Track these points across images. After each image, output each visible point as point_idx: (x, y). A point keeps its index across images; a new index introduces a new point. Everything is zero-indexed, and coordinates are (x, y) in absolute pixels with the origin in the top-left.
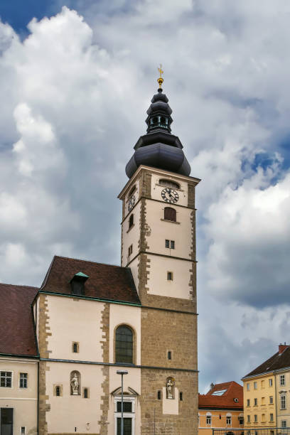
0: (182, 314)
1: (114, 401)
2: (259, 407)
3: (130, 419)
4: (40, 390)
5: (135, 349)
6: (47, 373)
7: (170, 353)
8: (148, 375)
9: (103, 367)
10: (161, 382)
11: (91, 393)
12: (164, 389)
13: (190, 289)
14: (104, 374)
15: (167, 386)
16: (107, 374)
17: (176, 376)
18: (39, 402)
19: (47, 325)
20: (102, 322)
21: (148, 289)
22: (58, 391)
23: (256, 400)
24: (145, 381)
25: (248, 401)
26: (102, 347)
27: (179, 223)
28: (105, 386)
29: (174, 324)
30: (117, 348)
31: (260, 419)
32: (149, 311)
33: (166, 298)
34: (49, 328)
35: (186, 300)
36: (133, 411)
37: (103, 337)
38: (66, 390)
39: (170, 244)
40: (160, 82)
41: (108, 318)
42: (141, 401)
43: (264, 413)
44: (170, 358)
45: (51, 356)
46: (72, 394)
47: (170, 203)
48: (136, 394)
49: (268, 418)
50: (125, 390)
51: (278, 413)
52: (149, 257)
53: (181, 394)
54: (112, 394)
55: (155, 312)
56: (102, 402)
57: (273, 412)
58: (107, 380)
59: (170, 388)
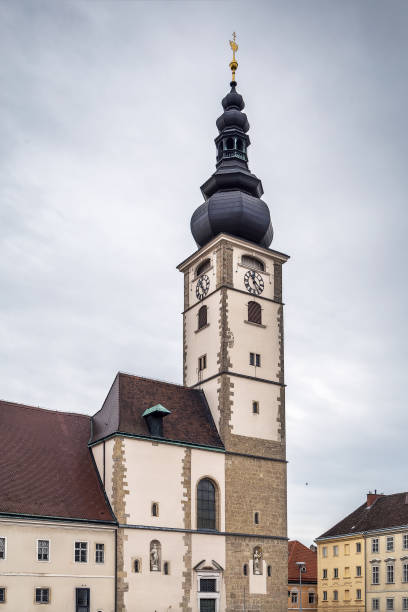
0: (269, 462)
1: (197, 578)
2: (341, 581)
3: (214, 600)
4: (118, 566)
5: (219, 510)
6: (125, 543)
7: (256, 515)
8: (232, 544)
9: (184, 534)
10: (248, 553)
11: (172, 569)
12: (251, 562)
13: (277, 425)
14: (186, 545)
15: (254, 559)
16: (188, 544)
17: (263, 544)
18: (117, 580)
19: (124, 480)
20: (182, 475)
21: (232, 427)
22: (136, 566)
23: (336, 571)
24: (230, 553)
25: (325, 571)
26: (184, 509)
27: (264, 327)
28: (187, 559)
29: (261, 476)
30: (199, 509)
31: (342, 596)
32: (234, 458)
33: (251, 439)
34: (126, 484)
35: (274, 442)
36: (217, 590)
37: (185, 495)
38: (145, 565)
39: (255, 360)
40: (234, 68)
41: (190, 469)
42: (226, 578)
43: (348, 588)
44: (257, 522)
45: (130, 521)
46: (151, 570)
47: (254, 295)
48: (220, 569)
49: (353, 596)
50: (208, 564)
51: (368, 588)
52: (233, 379)
53: (269, 568)
54: (195, 568)
55: (240, 459)
56: (184, 579)
57: (362, 587)
58: (189, 552)
59: (257, 561)
